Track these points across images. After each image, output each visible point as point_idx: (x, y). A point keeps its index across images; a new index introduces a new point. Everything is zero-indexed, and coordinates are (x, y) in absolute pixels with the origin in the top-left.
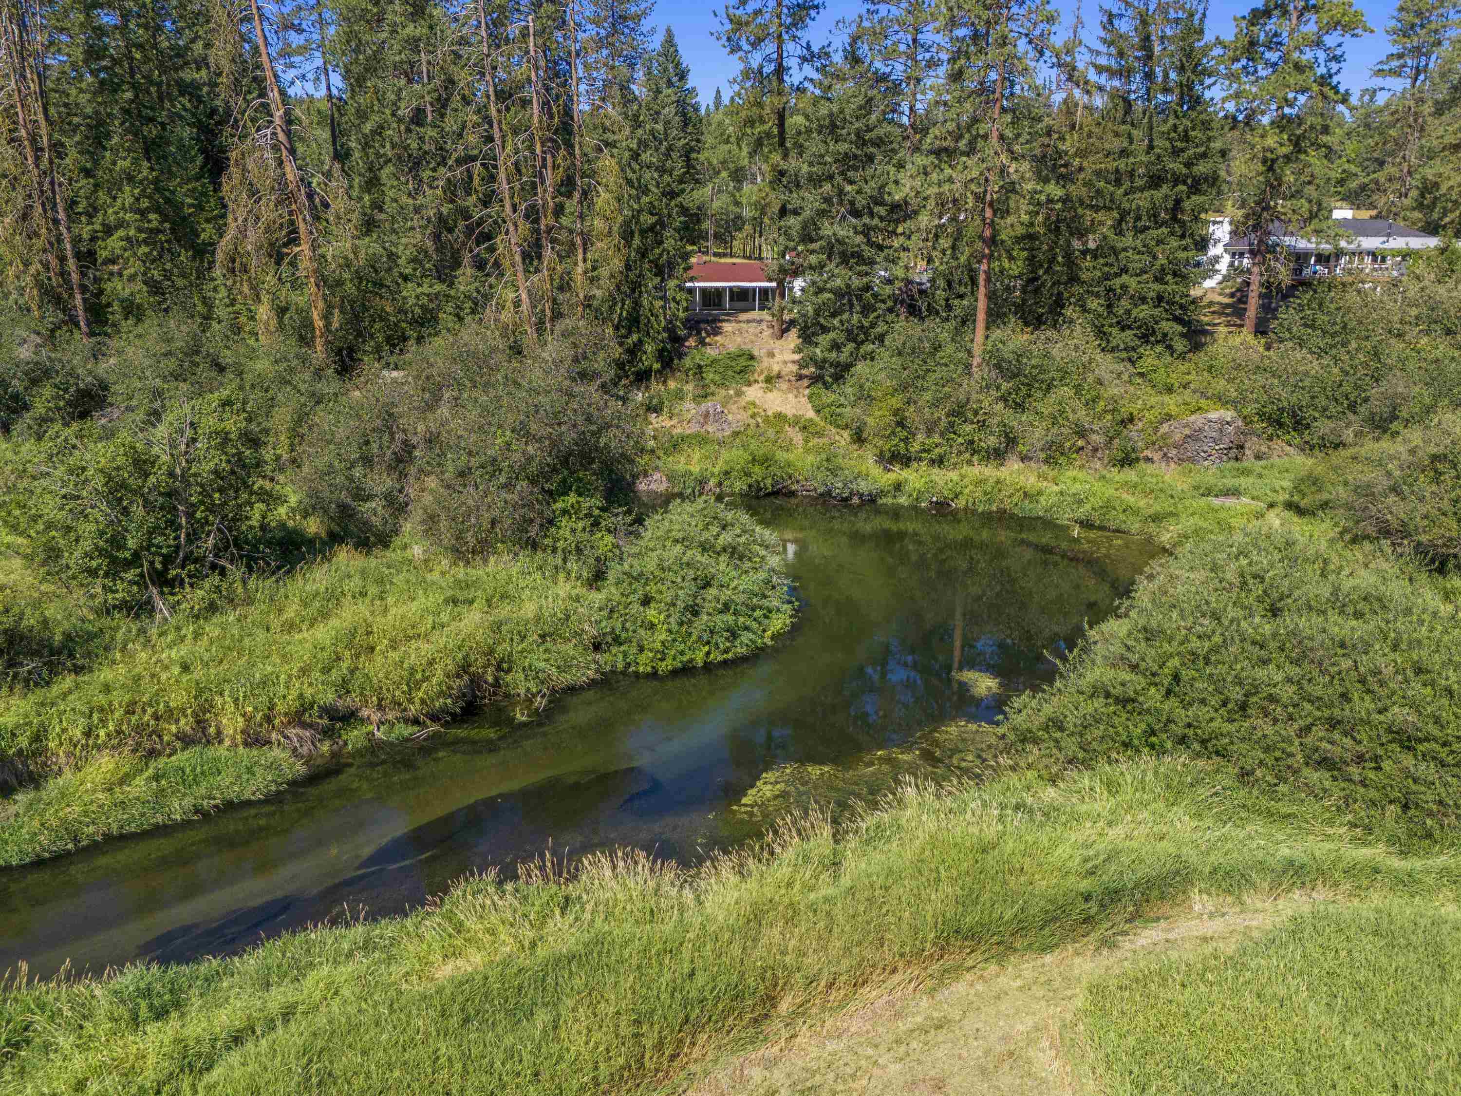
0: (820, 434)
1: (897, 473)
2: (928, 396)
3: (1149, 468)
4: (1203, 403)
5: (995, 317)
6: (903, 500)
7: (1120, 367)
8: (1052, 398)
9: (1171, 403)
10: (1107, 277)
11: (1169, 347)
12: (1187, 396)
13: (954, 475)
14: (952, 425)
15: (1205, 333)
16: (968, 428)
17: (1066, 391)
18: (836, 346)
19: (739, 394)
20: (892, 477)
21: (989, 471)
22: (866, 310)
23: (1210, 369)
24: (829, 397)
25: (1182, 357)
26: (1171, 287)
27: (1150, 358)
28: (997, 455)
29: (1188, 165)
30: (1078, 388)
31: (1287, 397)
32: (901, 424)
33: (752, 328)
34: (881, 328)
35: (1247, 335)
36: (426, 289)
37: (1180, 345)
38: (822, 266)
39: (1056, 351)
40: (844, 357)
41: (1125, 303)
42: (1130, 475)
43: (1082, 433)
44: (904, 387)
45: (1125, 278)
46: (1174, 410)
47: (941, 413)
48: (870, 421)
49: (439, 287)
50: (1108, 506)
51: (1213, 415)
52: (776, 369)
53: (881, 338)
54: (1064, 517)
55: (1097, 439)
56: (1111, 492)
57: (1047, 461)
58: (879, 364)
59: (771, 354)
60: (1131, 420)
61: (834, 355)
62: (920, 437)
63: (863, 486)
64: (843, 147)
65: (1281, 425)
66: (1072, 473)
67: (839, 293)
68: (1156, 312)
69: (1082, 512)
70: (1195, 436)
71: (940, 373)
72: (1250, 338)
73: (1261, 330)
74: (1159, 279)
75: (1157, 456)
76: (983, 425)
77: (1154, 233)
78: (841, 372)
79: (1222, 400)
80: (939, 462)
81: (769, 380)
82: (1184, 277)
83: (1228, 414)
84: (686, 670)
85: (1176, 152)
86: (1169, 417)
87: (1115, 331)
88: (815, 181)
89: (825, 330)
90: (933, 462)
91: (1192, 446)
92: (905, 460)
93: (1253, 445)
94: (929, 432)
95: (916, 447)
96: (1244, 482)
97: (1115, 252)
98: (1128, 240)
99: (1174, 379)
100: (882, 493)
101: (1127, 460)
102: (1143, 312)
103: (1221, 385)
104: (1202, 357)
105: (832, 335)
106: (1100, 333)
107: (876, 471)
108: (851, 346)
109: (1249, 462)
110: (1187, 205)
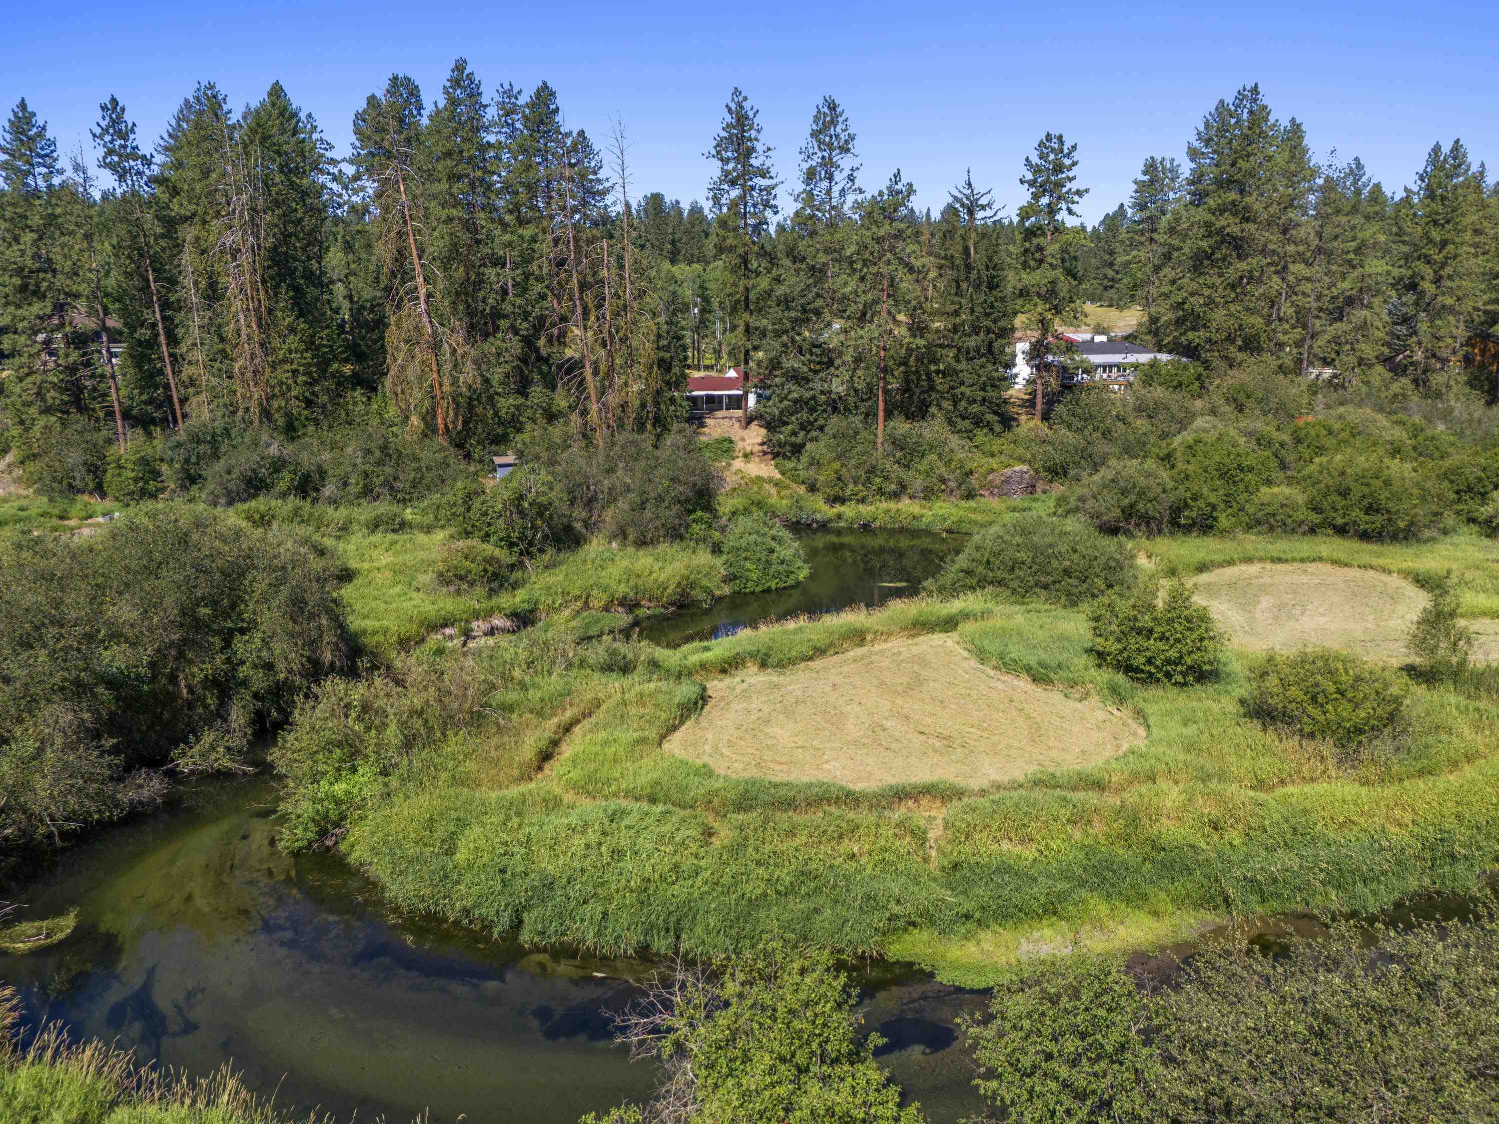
0: (787, 487)
1: (838, 509)
2: (853, 462)
3: (983, 500)
4: (1011, 461)
5: (889, 415)
6: (842, 524)
7: (963, 442)
8: (925, 461)
9: (994, 463)
10: (952, 388)
11: (991, 429)
12: (1003, 458)
13: (873, 508)
14: (868, 479)
15: (1015, 419)
16: (878, 480)
17: (933, 457)
18: (794, 433)
19: (729, 465)
20: (835, 510)
21: (892, 505)
22: (812, 410)
23: (1015, 442)
24: (790, 465)
25: (999, 435)
26: (991, 393)
27: (981, 436)
28: (895, 496)
29: (995, 321)
30: (940, 455)
31: (1058, 458)
32: (839, 479)
33: (727, 422)
34: (821, 422)
35: (1036, 422)
36: (511, 401)
37: (998, 428)
38: (783, 385)
39: (926, 433)
40: (799, 440)
41: (963, 403)
42: (972, 504)
43: (943, 481)
44: (839, 458)
45: (963, 388)
46: (995, 466)
47: (861, 472)
48: (821, 478)
49: (521, 400)
50: (961, 521)
51: (1017, 468)
52: (748, 449)
53: (821, 428)
54: (936, 528)
55: (952, 484)
56: (961, 513)
57: (924, 498)
58: (822, 444)
59: (743, 440)
60: (971, 473)
61: (793, 439)
62: (851, 486)
63: (818, 516)
64: (793, 314)
65: (1057, 474)
66: (939, 504)
67: (795, 401)
68: (983, 408)
69: (947, 524)
70: (1007, 481)
71: (860, 448)
72: (1039, 423)
73: (1045, 417)
74: (983, 389)
75: (986, 493)
76: (886, 478)
77: (978, 362)
78: (797, 449)
79: (1021, 460)
80: (863, 501)
81: (746, 456)
82: (997, 387)
83: (1025, 468)
84: (768, 591)
85: (987, 315)
86: (992, 470)
87: (959, 420)
88: (778, 334)
89: (786, 423)
90: (858, 501)
91: (1006, 487)
92: (842, 501)
93: (1040, 486)
94: (855, 483)
95: (849, 492)
96: (1034, 505)
97: (956, 372)
98: (963, 365)
99: (995, 448)
100: (830, 521)
101: (970, 495)
102: (975, 409)
103: (1020, 451)
104: (1009, 435)
105: (790, 427)
106: (951, 422)
107: (825, 508)
108: (802, 433)
109: (1039, 493)
110: (996, 345)
